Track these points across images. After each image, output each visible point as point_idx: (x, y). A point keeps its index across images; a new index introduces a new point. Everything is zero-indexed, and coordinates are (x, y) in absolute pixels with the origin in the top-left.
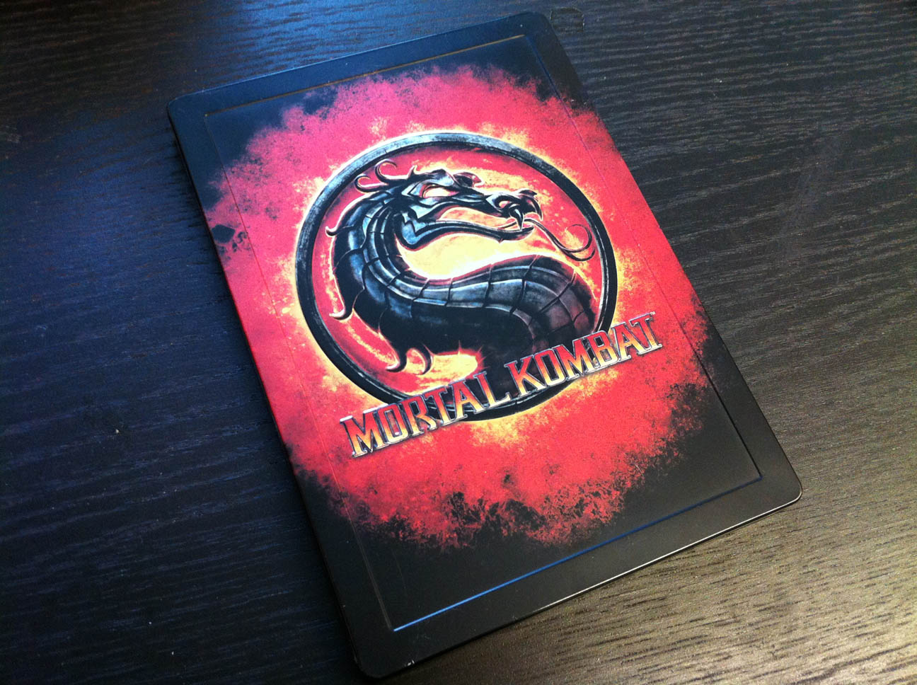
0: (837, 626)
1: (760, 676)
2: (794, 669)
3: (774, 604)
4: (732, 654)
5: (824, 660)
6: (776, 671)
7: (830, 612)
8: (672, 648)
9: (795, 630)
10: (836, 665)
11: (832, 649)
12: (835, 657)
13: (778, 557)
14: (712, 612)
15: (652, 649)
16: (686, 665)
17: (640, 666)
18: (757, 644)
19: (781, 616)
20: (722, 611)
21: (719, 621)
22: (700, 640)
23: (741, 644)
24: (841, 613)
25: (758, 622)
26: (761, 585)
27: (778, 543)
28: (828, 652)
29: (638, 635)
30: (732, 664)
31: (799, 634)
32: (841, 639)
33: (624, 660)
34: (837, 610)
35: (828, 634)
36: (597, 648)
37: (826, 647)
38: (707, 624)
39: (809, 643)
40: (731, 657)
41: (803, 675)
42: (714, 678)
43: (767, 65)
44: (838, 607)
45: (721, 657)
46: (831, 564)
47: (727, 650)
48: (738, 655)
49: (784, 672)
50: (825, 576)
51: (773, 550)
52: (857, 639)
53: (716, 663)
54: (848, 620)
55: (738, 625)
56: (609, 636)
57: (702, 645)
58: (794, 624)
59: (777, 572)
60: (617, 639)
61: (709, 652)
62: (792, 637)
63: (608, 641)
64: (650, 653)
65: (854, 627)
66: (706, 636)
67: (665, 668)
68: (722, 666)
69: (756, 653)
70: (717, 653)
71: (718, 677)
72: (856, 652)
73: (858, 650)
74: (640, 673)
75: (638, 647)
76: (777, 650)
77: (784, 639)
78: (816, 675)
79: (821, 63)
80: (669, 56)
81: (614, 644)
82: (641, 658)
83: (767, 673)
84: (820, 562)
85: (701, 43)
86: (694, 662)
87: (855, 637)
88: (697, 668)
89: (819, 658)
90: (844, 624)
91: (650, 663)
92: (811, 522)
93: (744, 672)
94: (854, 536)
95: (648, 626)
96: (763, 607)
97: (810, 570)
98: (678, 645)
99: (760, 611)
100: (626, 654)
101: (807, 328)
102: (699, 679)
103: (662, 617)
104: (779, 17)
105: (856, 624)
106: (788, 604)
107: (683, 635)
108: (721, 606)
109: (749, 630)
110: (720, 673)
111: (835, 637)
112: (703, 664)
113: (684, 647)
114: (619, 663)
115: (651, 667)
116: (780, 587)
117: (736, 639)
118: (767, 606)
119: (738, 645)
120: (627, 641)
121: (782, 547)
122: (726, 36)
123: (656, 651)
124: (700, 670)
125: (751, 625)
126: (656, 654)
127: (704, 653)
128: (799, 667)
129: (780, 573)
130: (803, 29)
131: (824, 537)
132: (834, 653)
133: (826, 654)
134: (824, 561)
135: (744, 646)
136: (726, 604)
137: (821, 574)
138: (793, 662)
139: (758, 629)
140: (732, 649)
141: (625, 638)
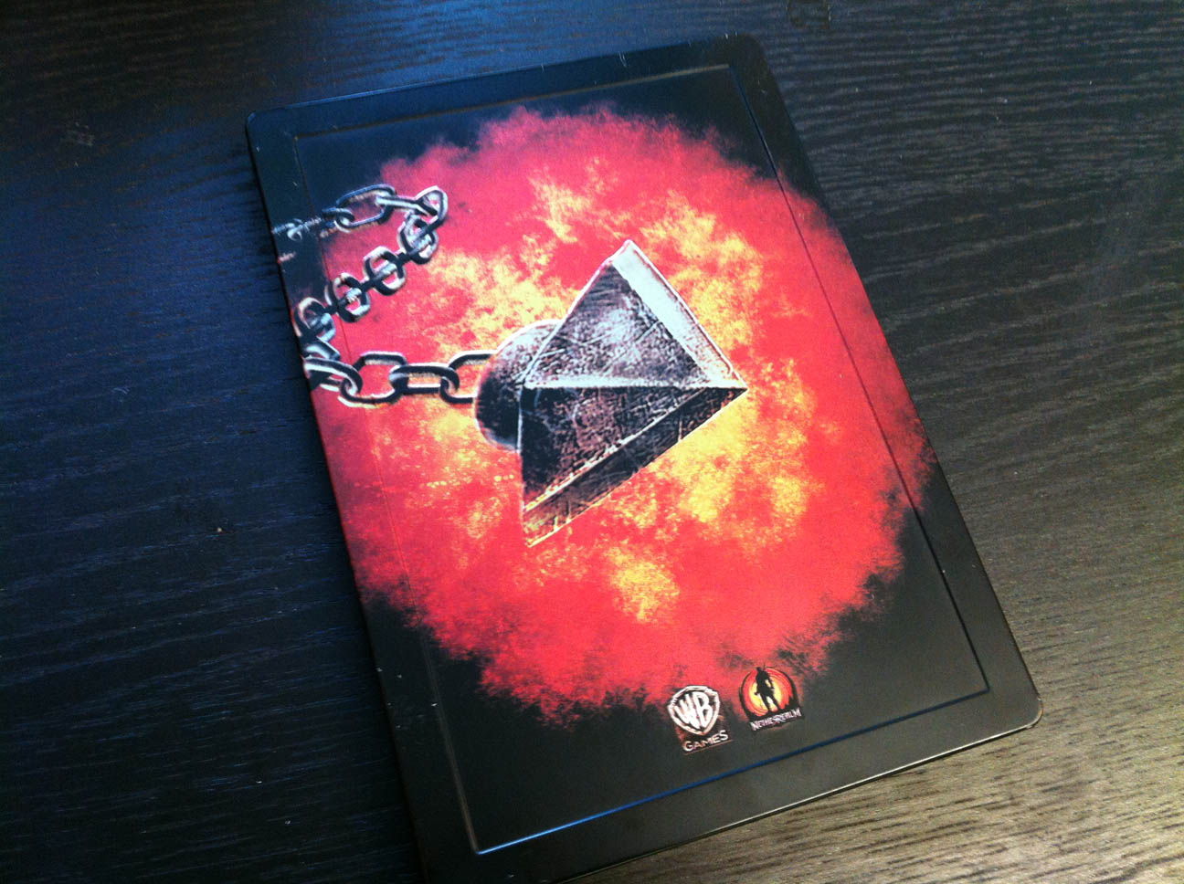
0: (1140, 813)
1: (1041, 875)
2: (1085, 867)
3: (1062, 783)
4: (1007, 846)
5: (1124, 857)
6: (1063, 870)
7: (1133, 796)
8: (933, 835)
9: (1088, 817)
10: (1138, 864)
11: (1134, 843)
12: (1137, 854)
13: (1068, 723)
14: (983, 791)
15: (906, 837)
16: (949, 858)
17: (889, 858)
18: (1039, 833)
19: (1071, 799)
20: (997, 790)
21: (992, 803)
22: (967, 827)
23: (1020, 833)
24: (1146, 797)
25: (1040, 806)
26: (1047, 758)
27: (1068, 705)
28: (1130, 847)
29: (888, 818)
30: (1006, 858)
31: (1092, 822)
32: (1146, 831)
33: (870, 850)
34: (1141, 793)
35: (1129, 823)
36: (835, 834)
37: (1126, 841)
38: (979, 806)
39: (1106, 835)
40: (1005, 849)
41: (1097, 876)
42: (985, 877)
43: (1065, 83)
44: (1142, 790)
45: (992, 850)
46: (1135, 734)
47: (1000, 841)
48: (1014, 847)
49: (1072, 871)
50: (1127, 749)
51: (1061, 713)
52: (1166, 831)
53: (988, 857)
54: (1155, 807)
55: (1017, 809)
56: (852, 817)
57: (970, 833)
58: (1086, 809)
59: (1067, 742)
60: (862, 823)
61: (978, 843)
62: (1084, 825)
63: (850, 825)
64: (903, 841)
65: (1162, 815)
66: (975, 822)
67: (922, 862)
68: (995, 860)
69: (1039, 845)
70: (988, 843)
71: (990, 875)
72: (1164, 849)
73: (1166, 845)
74: (891, 867)
75: (889, 833)
76: (1064, 843)
77: (1074, 829)
78: (1113, 875)
79: (1135, 83)
80: (940, 64)
81: (858, 829)
82: (890, 848)
83: (1050, 872)
84: (1122, 731)
85: (979, 51)
86: (960, 855)
87: (1164, 828)
88: (963, 862)
89: (1118, 854)
90: (1151, 811)
91: (902, 855)
92: (1110, 678)
93: (1022, 869)
94: (1165, 699)
95: (902, 807)
96: (1047, 787)
97: (1108, 740)
98: (941, 832)
99: (1044, 791)
100: (873, 842)
101: (1112, 427)
102: (963, 877)
103: (920, 796)
104: (1083, 20)
105: (1165, 812)
106: (1080, 783)
107: (947, 819)
108: (996, 783)
109: (1029, 816)
110: (990, 870)
111: (1139, 827)
112: (971, 857)
113: (947, 835)
114: (862, 853)
115: (903, 860)
116: (1070, 761)
117: (1012, 827)
118: (1053, 786)
119: (1014, 835)
120: (873, 825)
121: (1073, 709)
122: (1013, 43)
123: (911, 839)
124: (966, 866)
125: (1032, 809)
126: (909, 844)
127: (972, 844)
128: (1092, 865)
129: (1070, 743)
130: (1110, 37)
131: (1129, 699)
132: (1136, 848)
133: (1127, 849)
134: (1126, 730)
135: (1023, 836)
136: (1001, 782)
137: (1122, 746)
138: (1085, 858)
139: (1040, 814)
140: (1007, 840)
141: (871, 821)
